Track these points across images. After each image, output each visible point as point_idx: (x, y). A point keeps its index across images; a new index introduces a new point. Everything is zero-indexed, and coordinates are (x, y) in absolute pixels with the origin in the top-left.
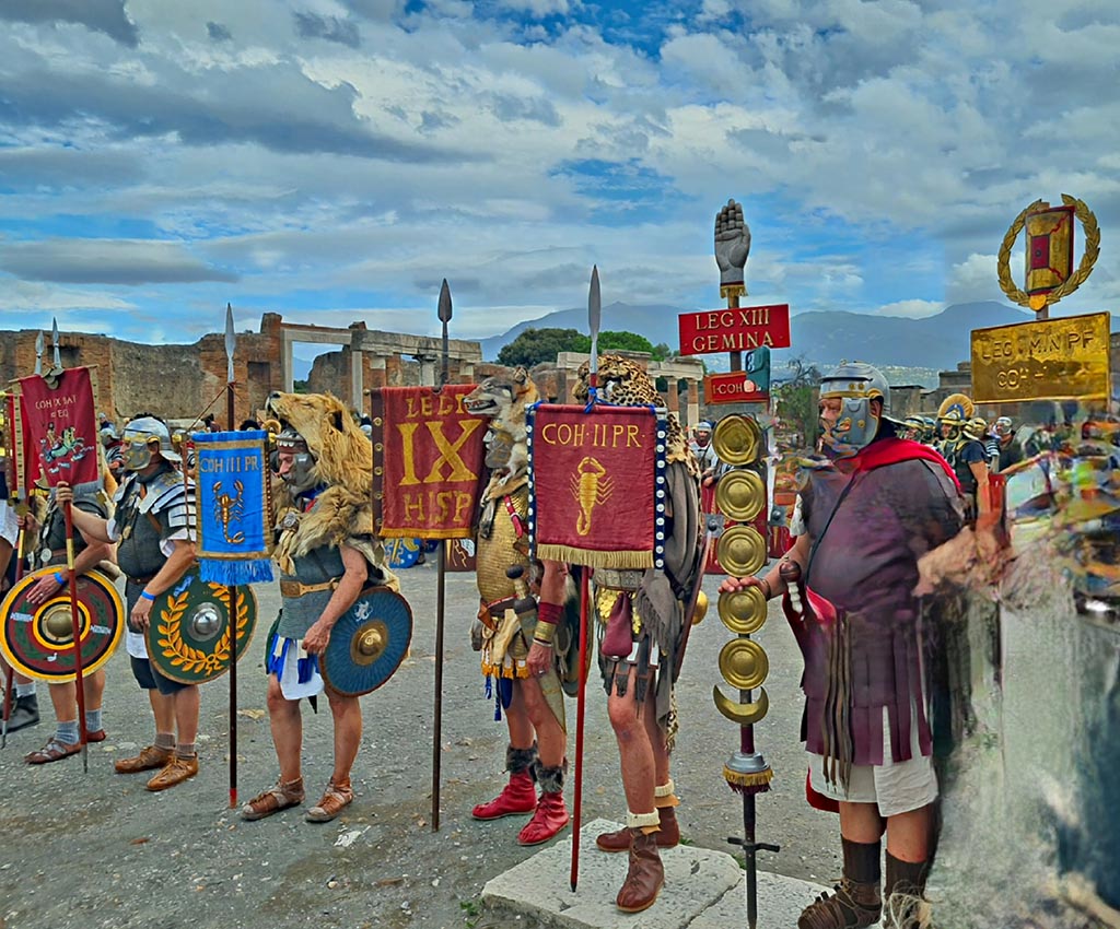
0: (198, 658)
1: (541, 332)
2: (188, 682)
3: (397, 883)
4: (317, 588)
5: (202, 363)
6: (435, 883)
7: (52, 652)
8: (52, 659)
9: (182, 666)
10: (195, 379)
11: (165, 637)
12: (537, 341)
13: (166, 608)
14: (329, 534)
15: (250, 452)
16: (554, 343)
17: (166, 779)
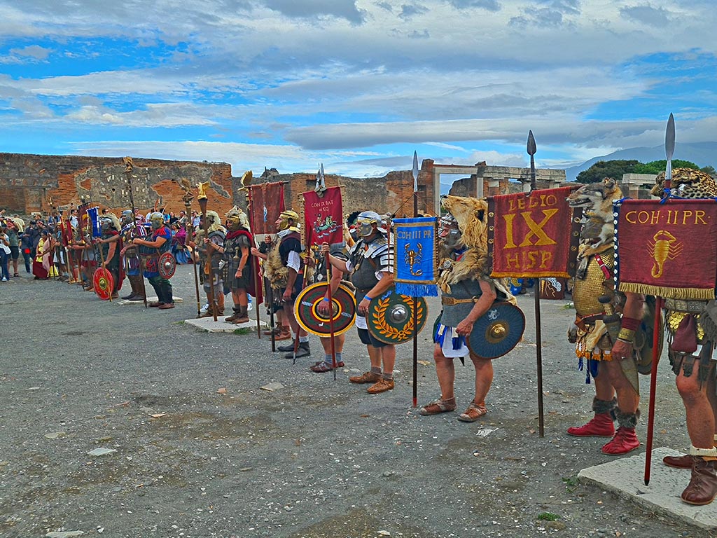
0: (394, 332)
1: (609, 163)
2: (388, 343)
3: (518, 460)
4: (464, 301)
5: (387, 187)
6: (544, 464)
7: (321, 322)
8: (320, 325)
9: (385, 334)
10: (383, 195)
11: (377, 320)
12: (606, 168)
13: (378, 305)
14: (471, 273)
15: (426, 228)
16: (618, 169)
17: (377, 389)
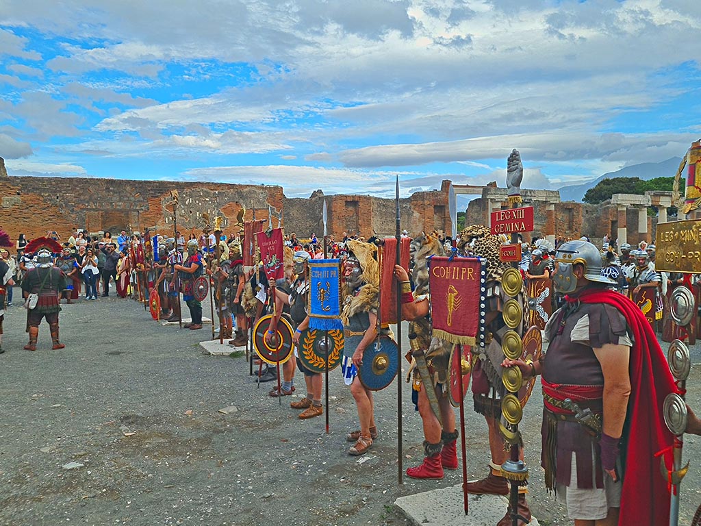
0: (321, 361)
1: (613, 180)
2: (316, 372)
4: (358, 333)
5: (413, 207)
7: (270, 351)
8: (270, 354)
9: (313, 364)
10: (409, 215)
11: (306, 350)
12: (611, 186)
13: (307, 337)
14: (363, 306)
15: (332, 269)
16: (622, 186)
17: (307, 415)
